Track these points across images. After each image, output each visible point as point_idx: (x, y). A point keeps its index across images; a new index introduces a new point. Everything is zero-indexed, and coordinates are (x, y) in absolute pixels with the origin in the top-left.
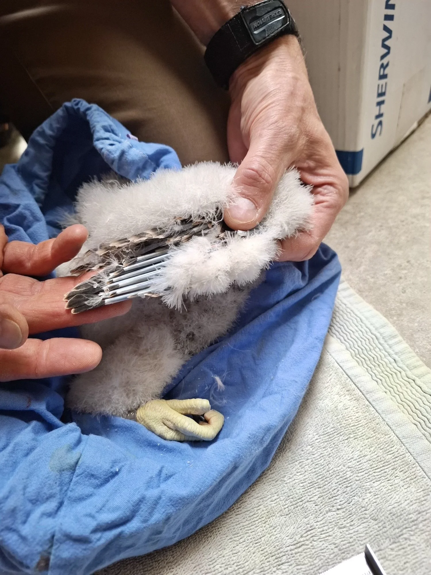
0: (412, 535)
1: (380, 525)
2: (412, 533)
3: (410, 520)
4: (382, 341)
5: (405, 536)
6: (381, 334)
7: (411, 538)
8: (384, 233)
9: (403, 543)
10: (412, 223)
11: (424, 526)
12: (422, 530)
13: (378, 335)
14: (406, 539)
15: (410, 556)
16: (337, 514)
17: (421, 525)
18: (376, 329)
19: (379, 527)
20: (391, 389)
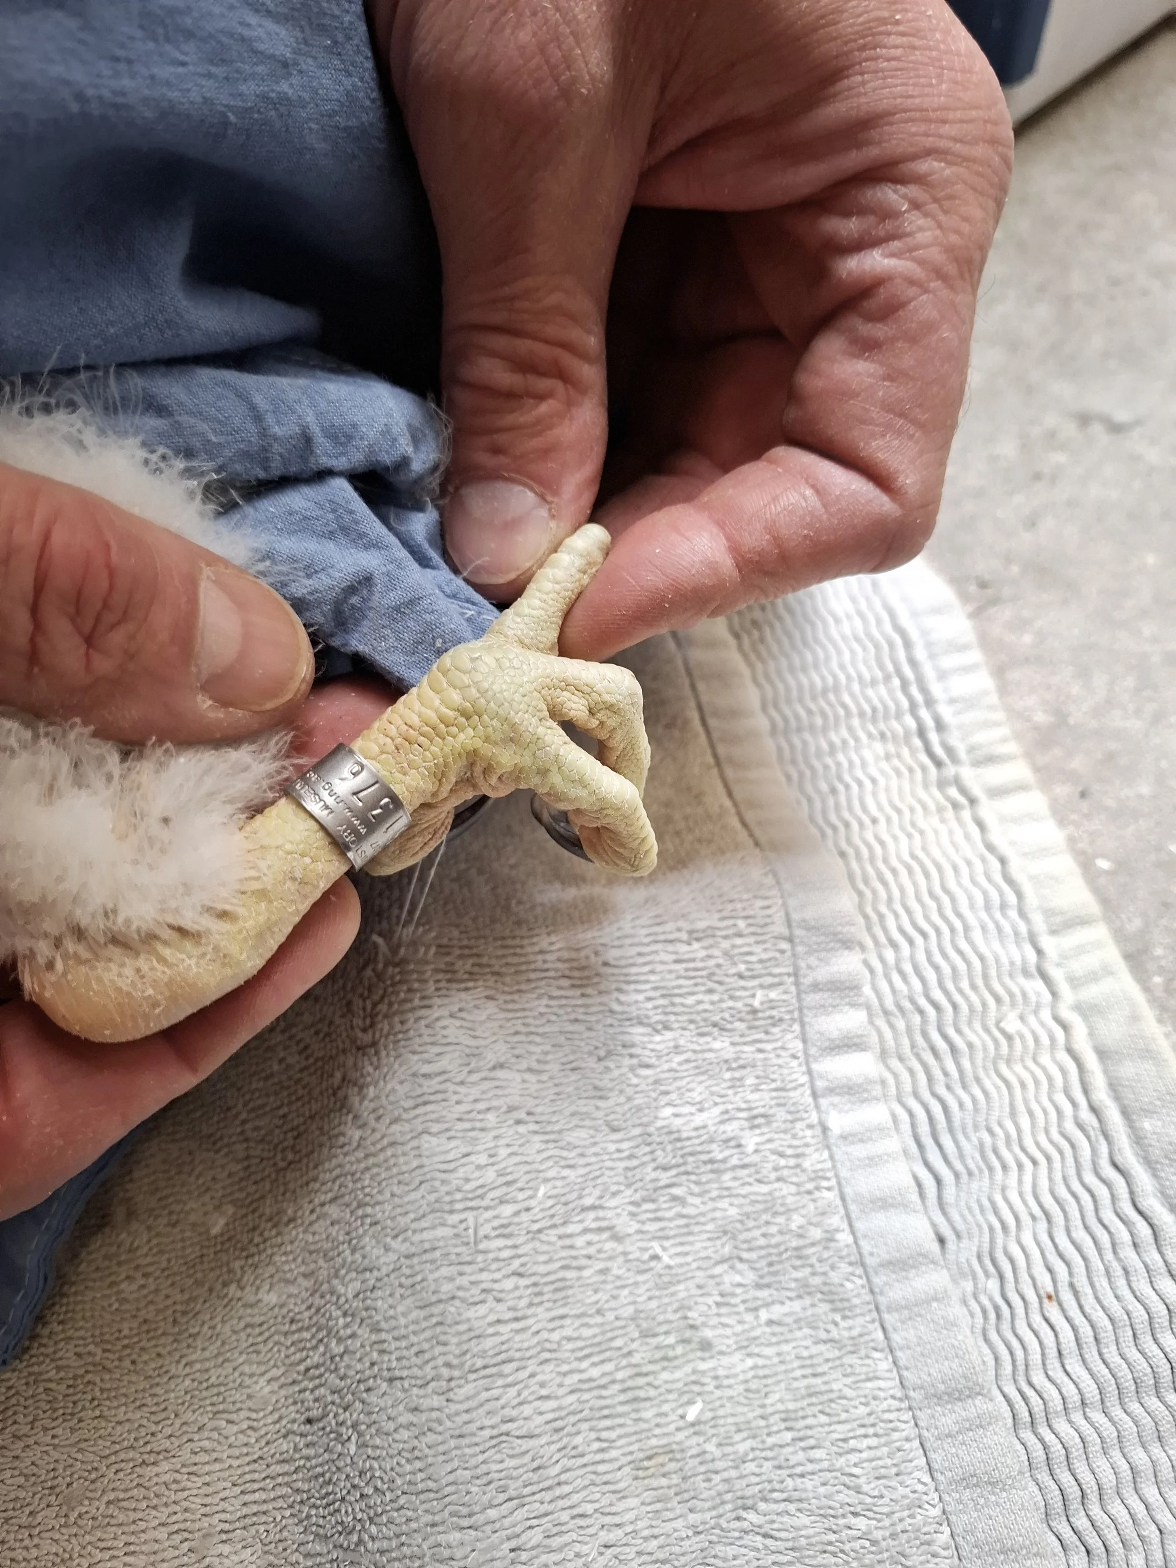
0: (692, 1194)
1: (624, 1145)
2: (696, 1189)
3: (705, 1157)
4: (920, 654)
5: (676, 1191)
6: (924, 633)
7: (690, 1200)
8: (1044, 311)
9: (665, 1206)
10: (1145, 293)
11: (735, 1179)
12: (728, 1189)
13: (914, 635)
14: (675, 1198)
15: (672, 1242)
16: (524, 1081)
17: (727, 1177)
18: (915, 614)
19: (619, 1151)
20: (895, 816)
